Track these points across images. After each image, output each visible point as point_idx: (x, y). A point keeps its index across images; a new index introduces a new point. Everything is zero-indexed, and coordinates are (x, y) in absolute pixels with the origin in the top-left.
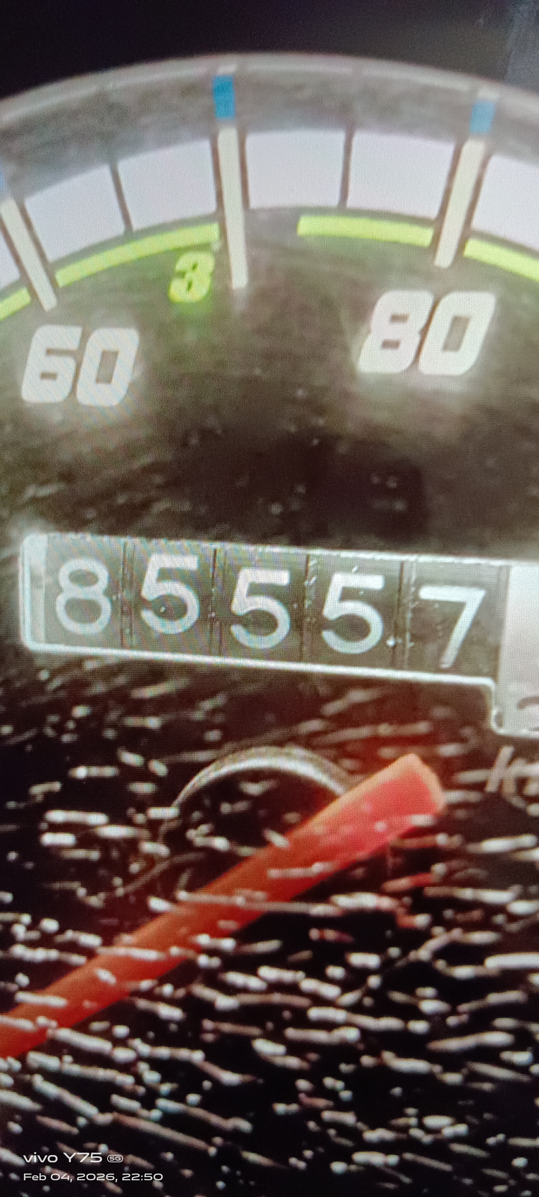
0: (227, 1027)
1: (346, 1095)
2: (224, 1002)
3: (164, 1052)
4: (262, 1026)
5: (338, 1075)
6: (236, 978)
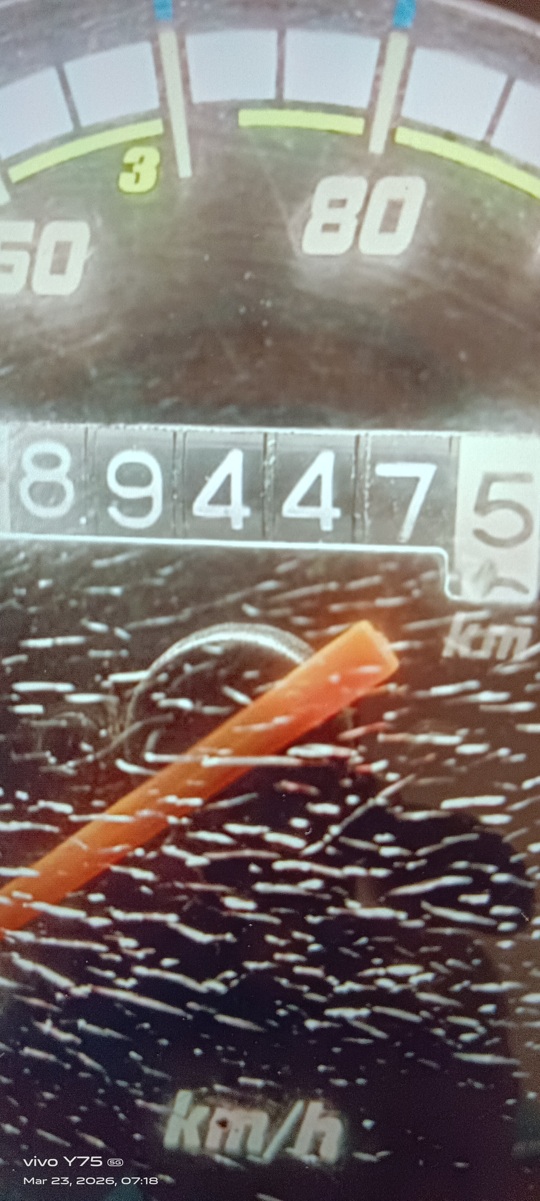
0: (198, 886)
1: (315, 948)
4: (231, 884)
5: (306, 928)
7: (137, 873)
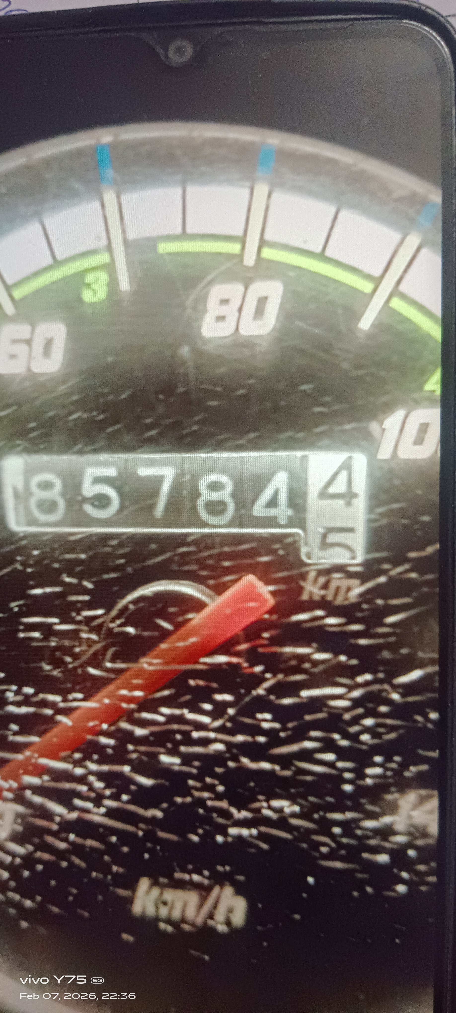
0: (143, 748)
1: (221, 788)
2: (140, 732)
3: (105, 768)
4: (164, 746)
5: (214, 775)
6: (146, 715)
7: (103, 740)
